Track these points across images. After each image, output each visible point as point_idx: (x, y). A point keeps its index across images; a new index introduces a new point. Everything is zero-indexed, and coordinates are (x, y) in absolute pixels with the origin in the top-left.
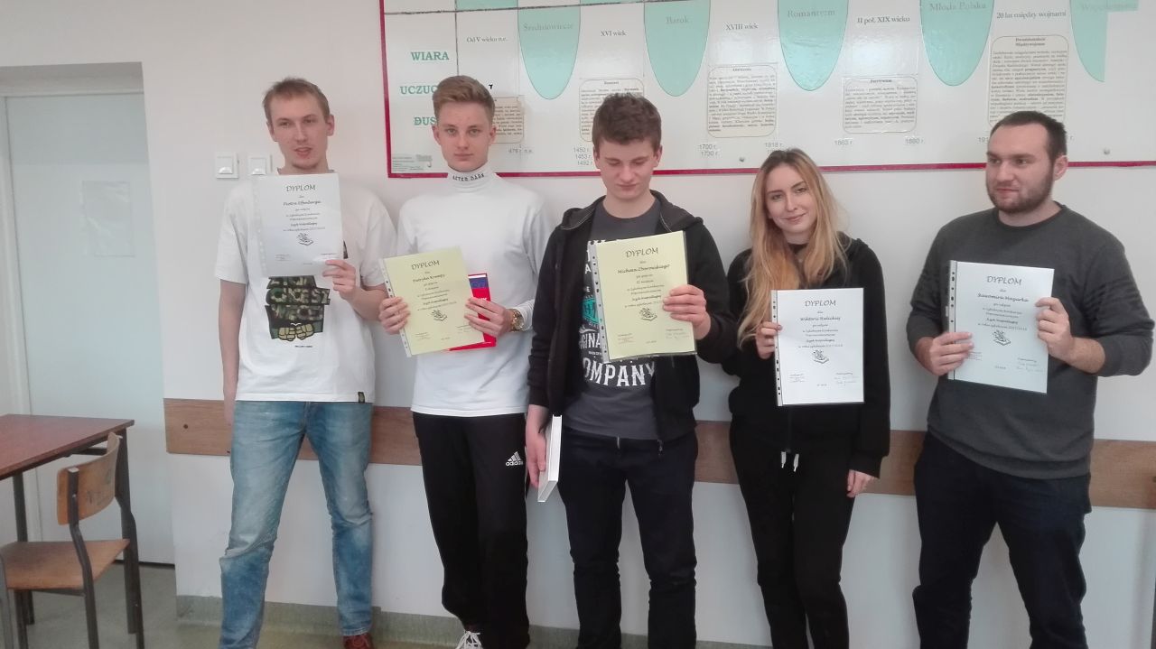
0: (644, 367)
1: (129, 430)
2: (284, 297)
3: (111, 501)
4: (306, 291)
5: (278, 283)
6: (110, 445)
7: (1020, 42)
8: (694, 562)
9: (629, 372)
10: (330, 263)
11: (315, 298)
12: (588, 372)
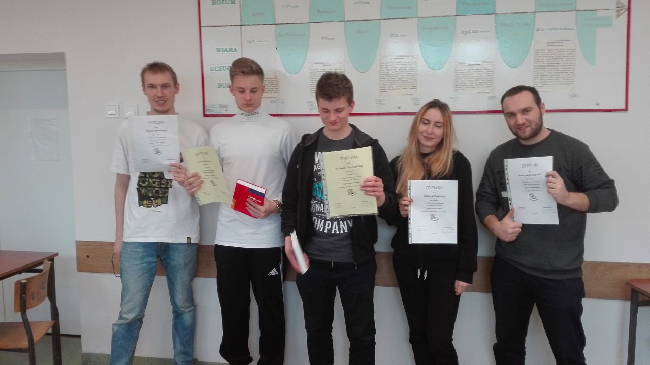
0: (347, 223)
1: (56, 259)
2: (147, 183)
3: (45, 299)
4: (158, 180)
5: (143, 175)
6: (45, 267)
7: (550, 44)
8: (374, 332)
9: (339, 225)
10: (171, 165)
11: (163, 184)
12: (316, 225)
